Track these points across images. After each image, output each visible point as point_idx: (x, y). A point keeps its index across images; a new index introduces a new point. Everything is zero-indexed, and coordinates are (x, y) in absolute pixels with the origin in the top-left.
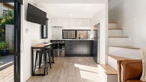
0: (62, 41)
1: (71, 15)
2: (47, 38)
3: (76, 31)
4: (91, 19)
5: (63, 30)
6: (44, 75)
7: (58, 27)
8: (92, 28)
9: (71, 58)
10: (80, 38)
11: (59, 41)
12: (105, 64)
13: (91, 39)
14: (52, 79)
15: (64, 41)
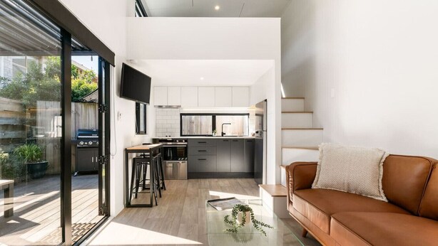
0: (181, 140)
1: (202, 78)
2: (145, 132)
3: (214, 116)
4: (249, 87)
5: (181, 115)
6: (151, 206)
7: (170, 107)
8: (253, 110)
9: (202, 181)
10: (223, 134)
11: (173, 140)
12: (274, 183)
13: (250, 136)
14: (169, 211)
15: (186, 141)
